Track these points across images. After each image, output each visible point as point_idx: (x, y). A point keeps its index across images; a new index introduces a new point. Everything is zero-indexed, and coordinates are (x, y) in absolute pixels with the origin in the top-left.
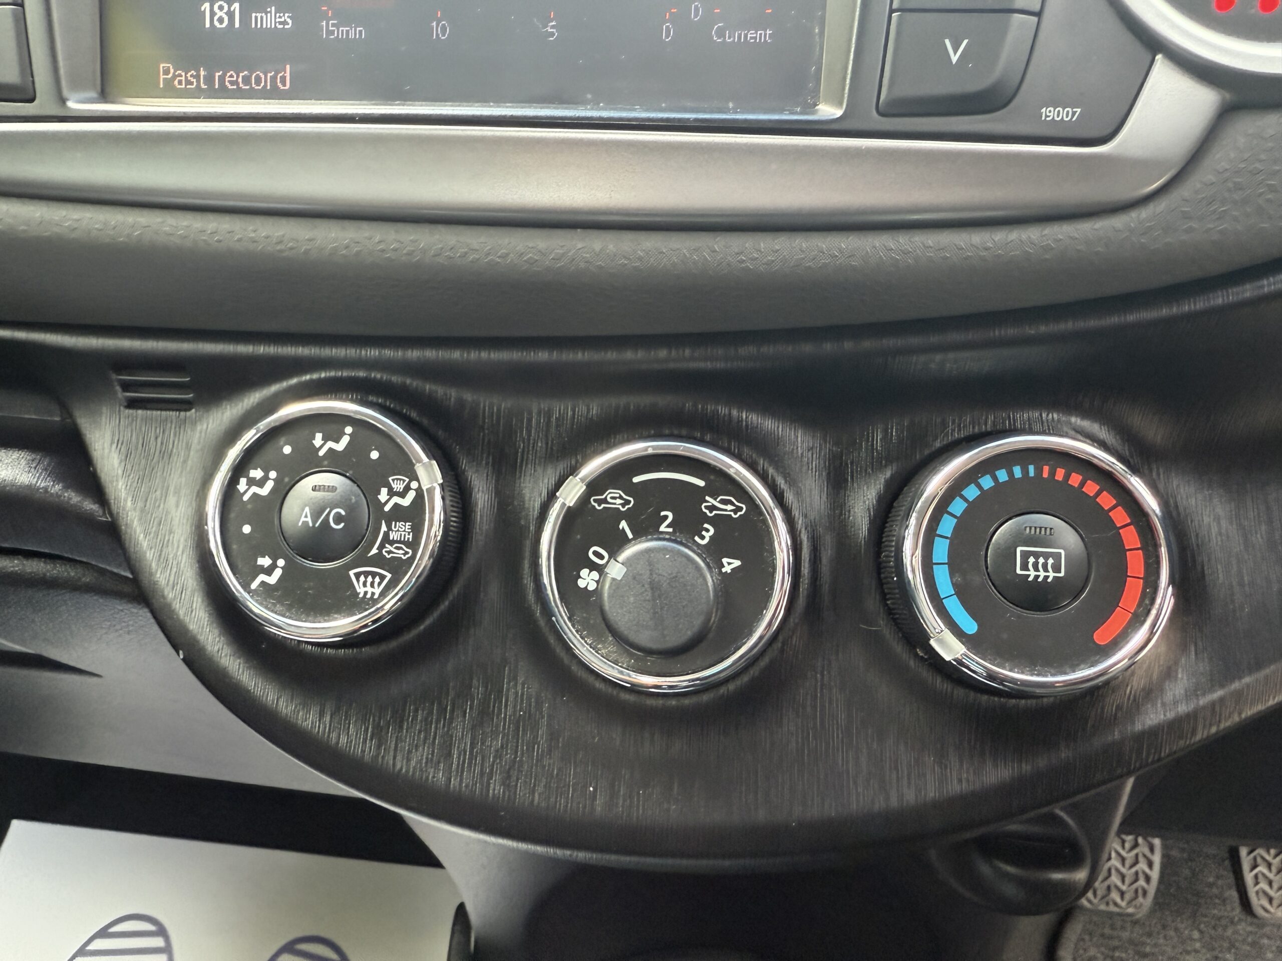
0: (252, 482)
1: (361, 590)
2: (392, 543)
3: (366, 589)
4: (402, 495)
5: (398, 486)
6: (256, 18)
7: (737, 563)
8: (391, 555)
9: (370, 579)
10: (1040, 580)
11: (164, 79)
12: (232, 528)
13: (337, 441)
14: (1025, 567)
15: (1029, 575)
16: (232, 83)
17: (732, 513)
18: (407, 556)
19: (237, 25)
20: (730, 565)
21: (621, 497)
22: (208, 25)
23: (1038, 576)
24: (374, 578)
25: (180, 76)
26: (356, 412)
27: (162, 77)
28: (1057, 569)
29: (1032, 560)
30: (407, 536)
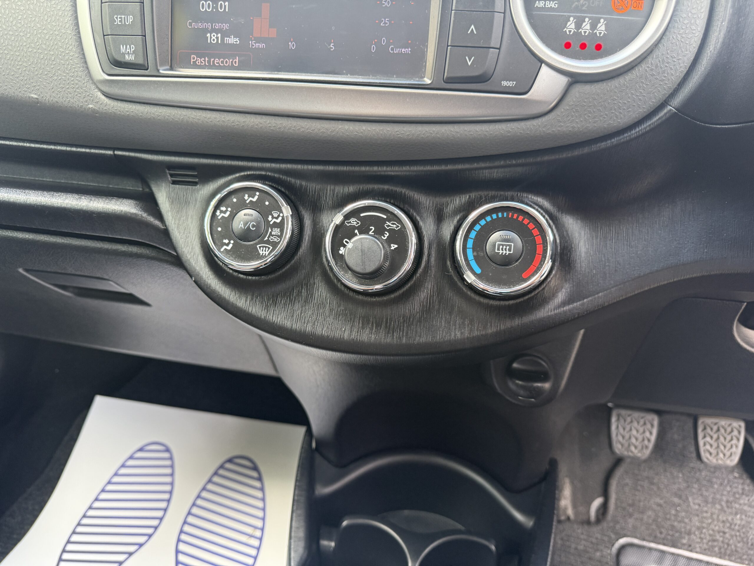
0: (221, 212)
1: (261, 253)
2: (273, 236)
3: (263, 252)
4: (277, 218)
5: (275, 215)
6: (226, 39)
7: (396, 246)
8: (272, 240)
9: (264, 249)
10: (504, 254)
11: (193, 61)
12: (214, 228)
13: (253, 197)
14: (498, 249)
15: (500, 253)
16: (217, 63)
17: (395, 228)
18: (278, 241)
19: (220, 42)
20: (394, 246)
21: (356, 221)
22: (209, 42)
23: (503, 253)
24: (266, 248)
25: (199, 60)
26: (261, 187)
27: (192, 60)
28: (510, 250)
29: (501, 247)
30: (278, 234)
